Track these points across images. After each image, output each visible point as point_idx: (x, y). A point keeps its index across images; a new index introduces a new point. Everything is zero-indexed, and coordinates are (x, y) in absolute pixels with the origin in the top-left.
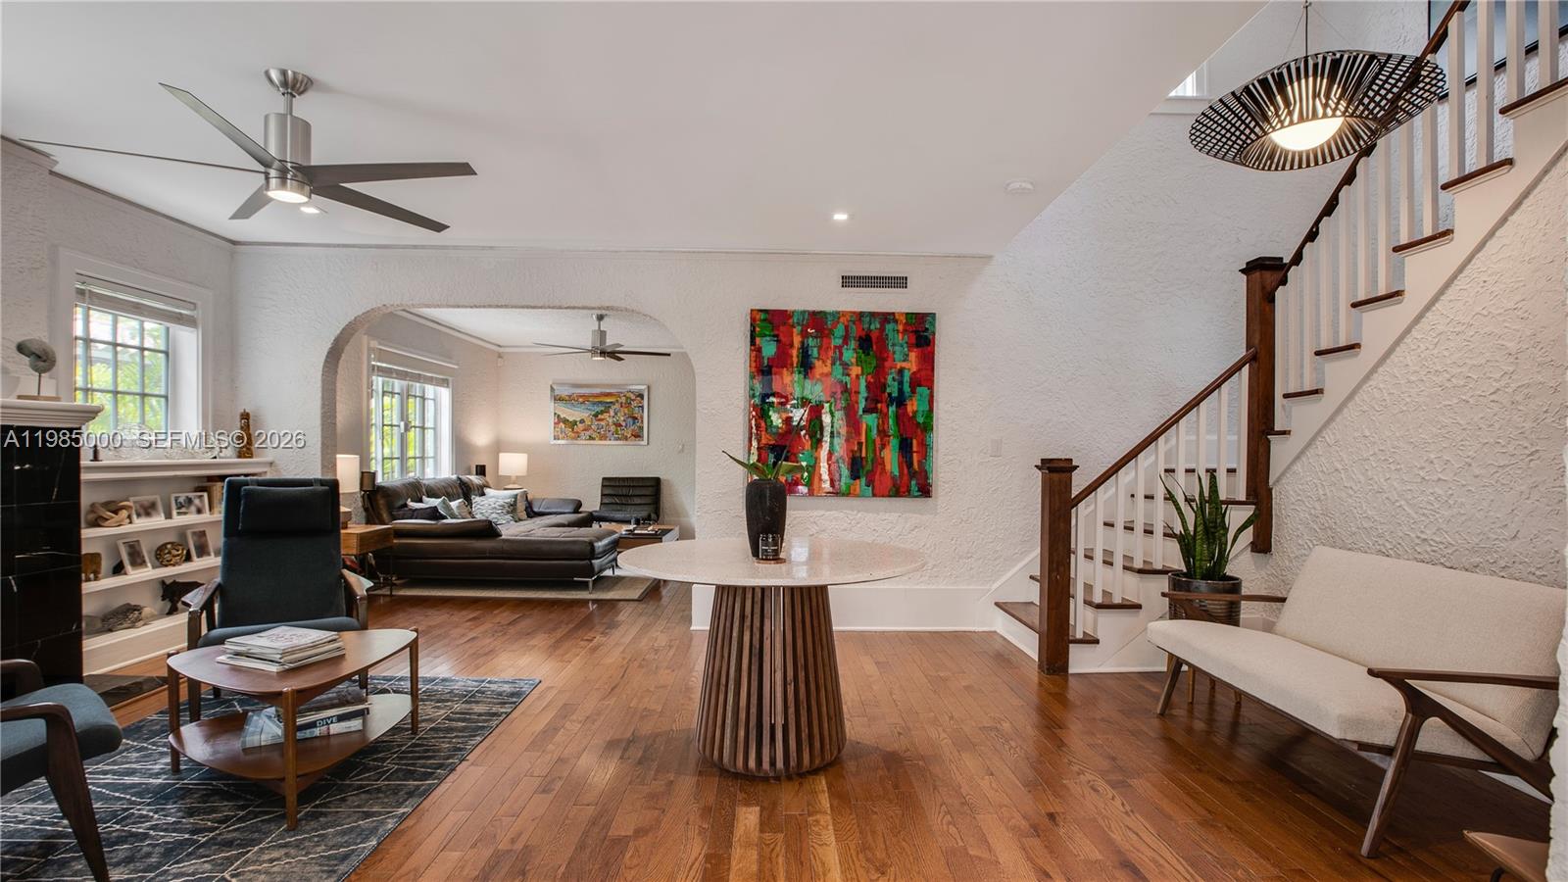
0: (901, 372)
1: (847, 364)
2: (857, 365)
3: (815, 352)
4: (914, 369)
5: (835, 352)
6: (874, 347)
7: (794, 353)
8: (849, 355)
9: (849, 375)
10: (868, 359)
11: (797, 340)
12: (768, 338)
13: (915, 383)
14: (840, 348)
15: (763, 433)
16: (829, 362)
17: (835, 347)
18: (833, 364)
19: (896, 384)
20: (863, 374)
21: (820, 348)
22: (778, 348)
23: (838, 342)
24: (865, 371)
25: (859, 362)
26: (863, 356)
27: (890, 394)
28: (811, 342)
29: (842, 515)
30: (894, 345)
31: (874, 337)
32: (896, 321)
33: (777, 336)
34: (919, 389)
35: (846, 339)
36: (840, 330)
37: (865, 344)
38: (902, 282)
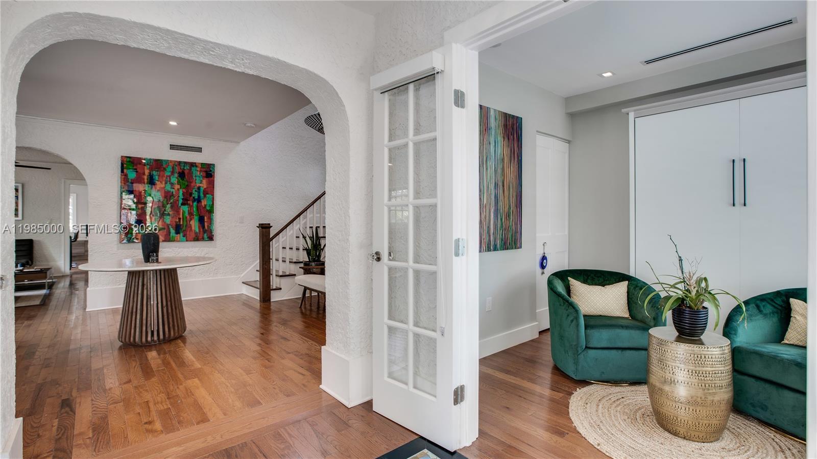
0: (199, 188)
1: (173, 184)
2: (178, 184)
3: (157, 178)
4: (205, 187)
5: (167, 178)
6: (186, 177)
7: (146, 177)
8: (174, 180)
9: (174, 188)
10: (183, 182)
11: (147, 172)
12: (131, 170)
13: (205, 193)
14: (170, 176)
16: (164, 182)
17: (167, 176)
18: (166, 183)
19: (197, 193)
20: (181, 188)
21: (159, 176)
22: (137, 175)
23: (169, 174)
24: (182, 187)
25: (178, 183)
26: (181, 180)
27: (194, 197)
28: (154, 173)
29: (171, 250)
30: (196, 176)
31: (186, 172)
32: (197, 166)
33: (136, 169)
34: (207, 195)
35: (173, 173)
36: (169, 169)
37: (182, 175)
38: (199, 150)
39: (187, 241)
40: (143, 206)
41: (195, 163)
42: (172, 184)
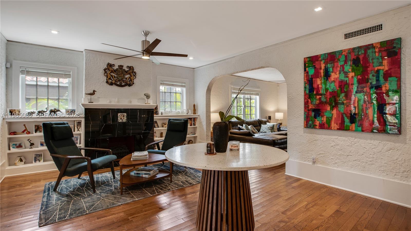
0: (378, 71)
1: (347, 72)
2: (352, 72)
3: (331, 70)
4: (386, 68)
5: (340, 68)
6: (361, 62)
7: (322, 71)
8: (347, 68)
9: (348, 77)
10: (358, 68)
11: (323, 66)
12: (311, 67)
13: (387, 76)
14: (343, 66)
15: (310, 104)
16: (338, 73)
17: (341, 66)
18: (340, 73)
19: (375, 78)
20: (355, 75)
21: (333, 68)
22: (315, 71)
23: (342, 63)
24: (356, 74)
25: (353, 70)
26: (355, 67)
27: (371, 83)
28: (329, 65)
29: (346, 139)
30: (372, 59)
31: (361, 58)
32: (374, 47)
33: (314, 66)
34: (389, 79)
35: (346, 62)
36: (343, 58)
37: (356, 62)
38: (379, 27)
39: (363, 131)
40: (321, 97)
41: (372, 44)
42: (346, 74)
